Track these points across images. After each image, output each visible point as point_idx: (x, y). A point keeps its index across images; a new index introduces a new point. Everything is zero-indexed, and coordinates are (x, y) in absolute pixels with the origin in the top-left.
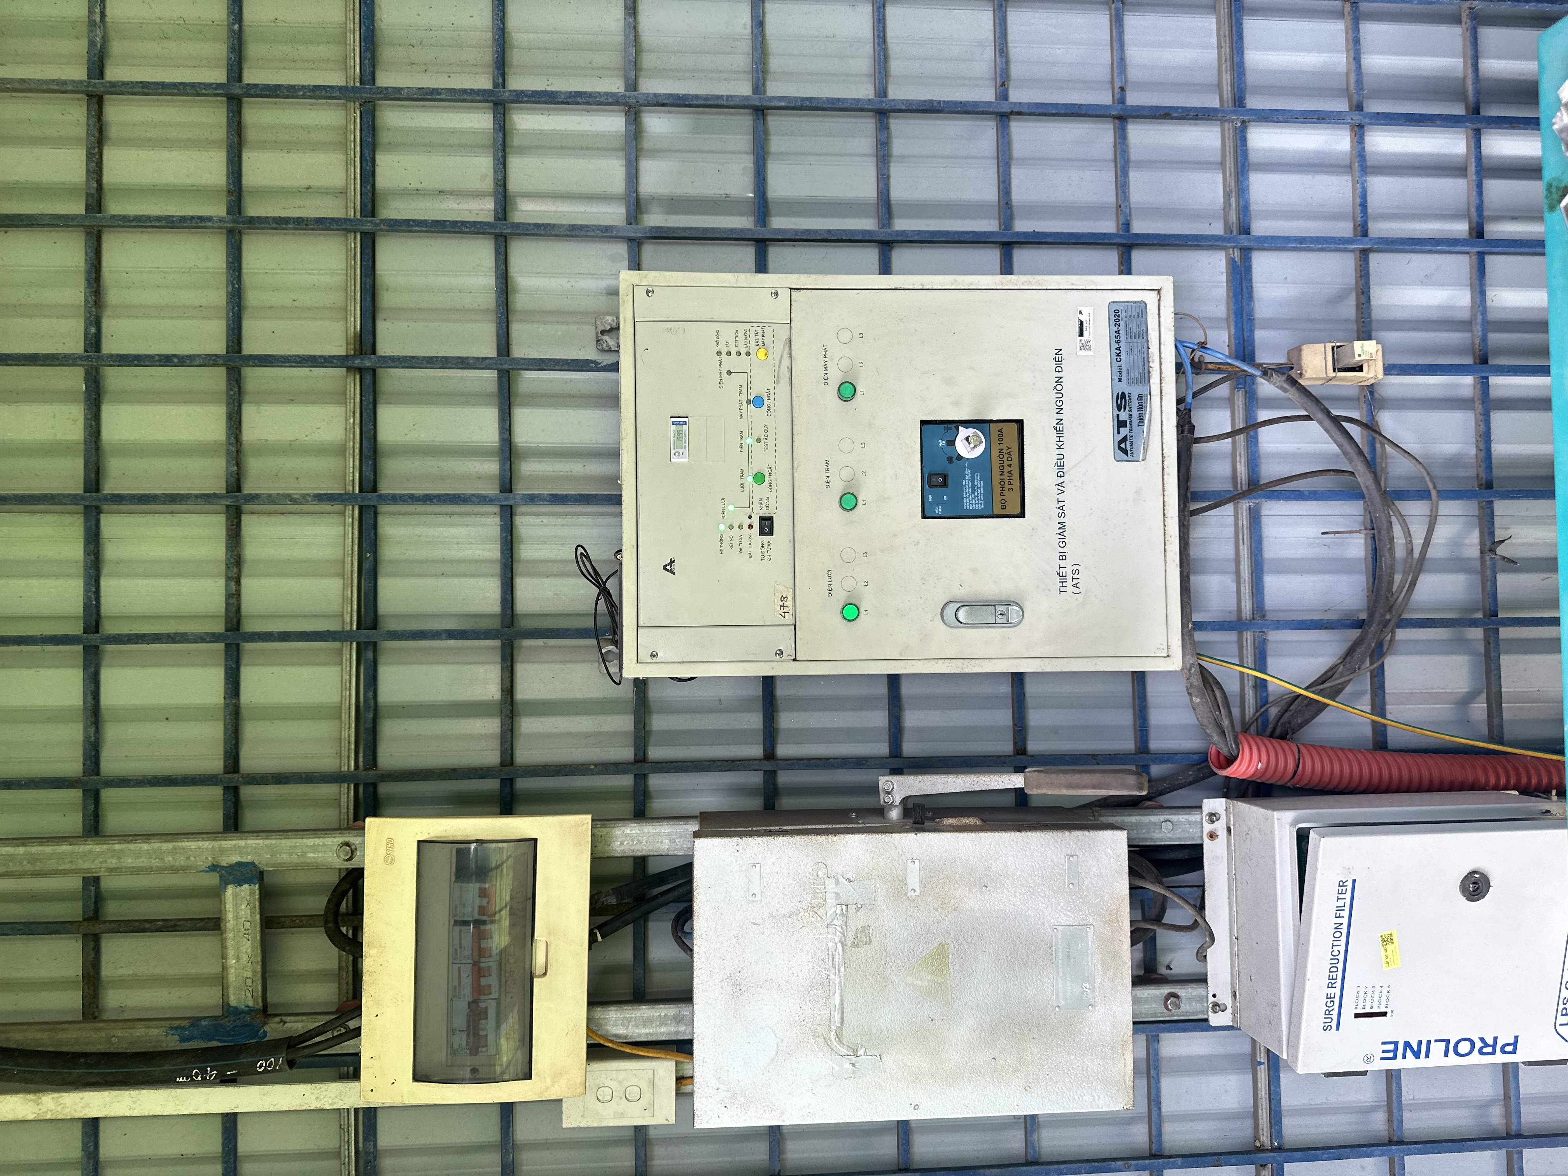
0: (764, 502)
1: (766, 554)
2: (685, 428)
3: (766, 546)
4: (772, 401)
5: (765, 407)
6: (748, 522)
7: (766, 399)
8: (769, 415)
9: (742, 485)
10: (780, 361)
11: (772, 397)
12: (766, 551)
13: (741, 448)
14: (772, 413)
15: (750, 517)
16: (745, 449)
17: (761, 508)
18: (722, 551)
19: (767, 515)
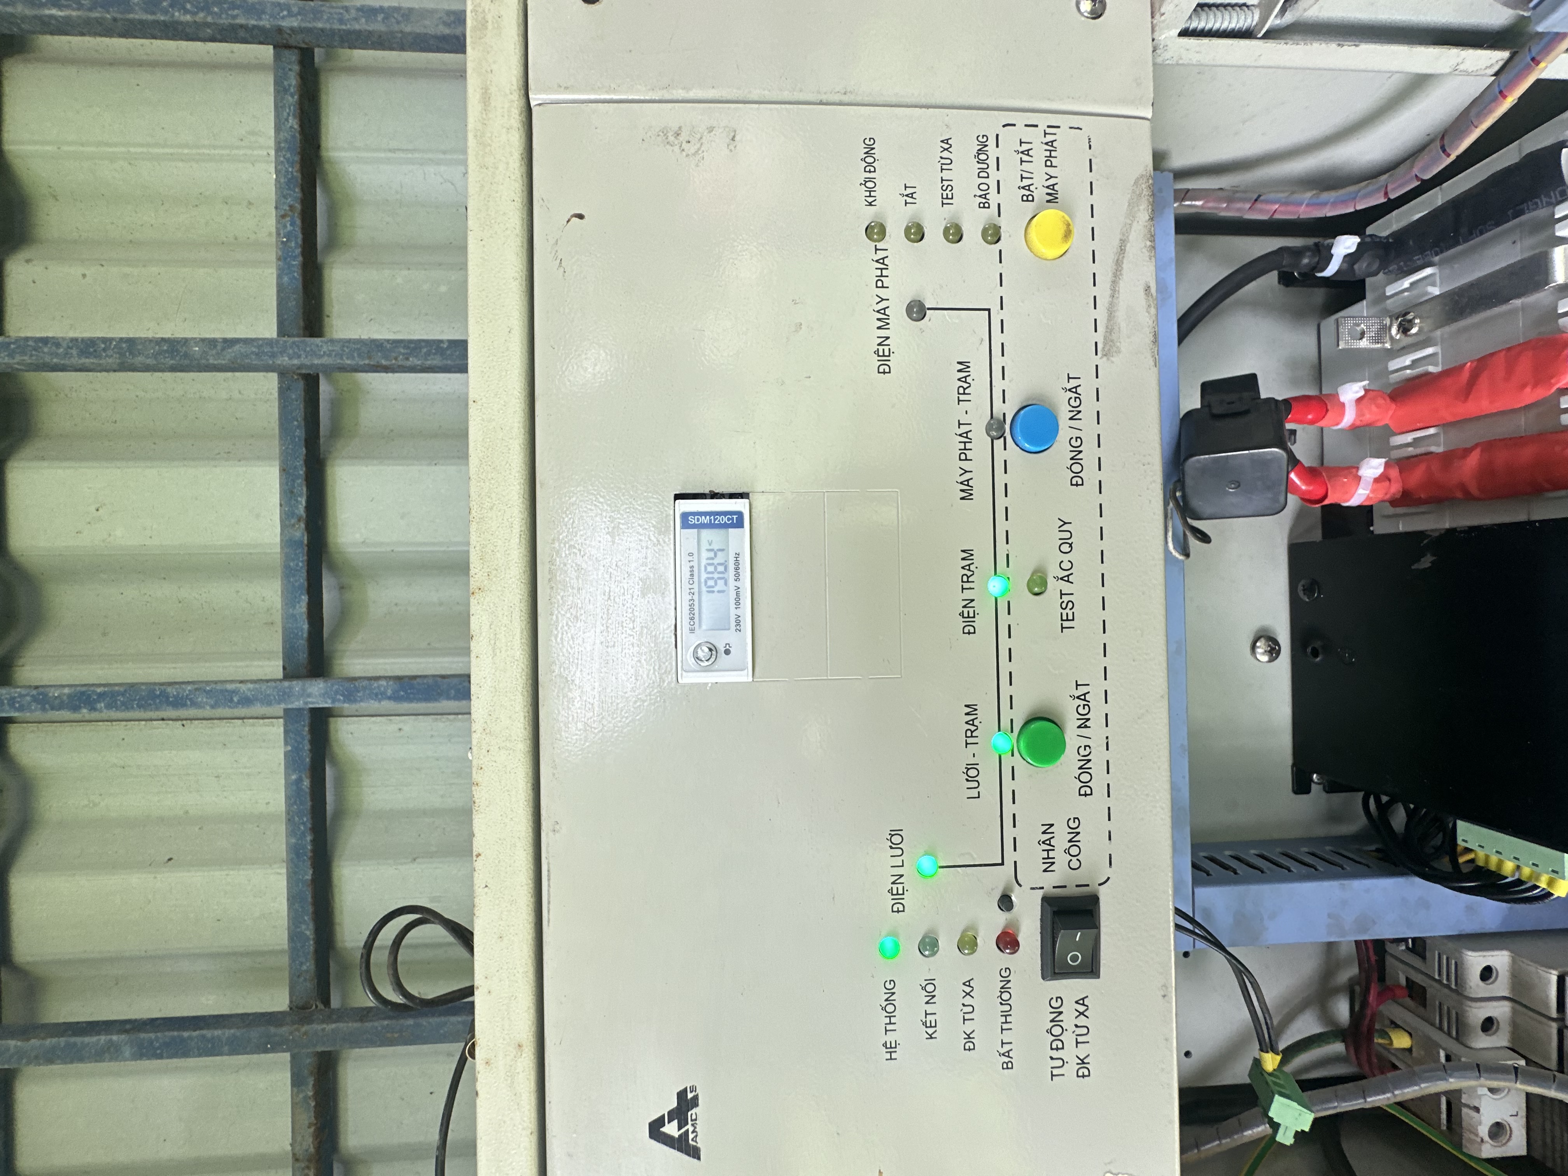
0: (1061, 840)
1: (1070, 1053)
2: (739, 539)
3: (1069, 1018)
4: (1087, 427)
5: (1061, 449)
6: (999, 920)
7: (1064, 414)
8: (1077, 481)
9: (971, 774)
10: (1119, 263)
11: (1088, 407)
12: (1069, 1039)
13: (968, 618)
14: (1090, 475)
15: (1006, 903)
16: (984, 622)
17: (1049, 863)
18: (890, 1048)
19: (1072, 891)
